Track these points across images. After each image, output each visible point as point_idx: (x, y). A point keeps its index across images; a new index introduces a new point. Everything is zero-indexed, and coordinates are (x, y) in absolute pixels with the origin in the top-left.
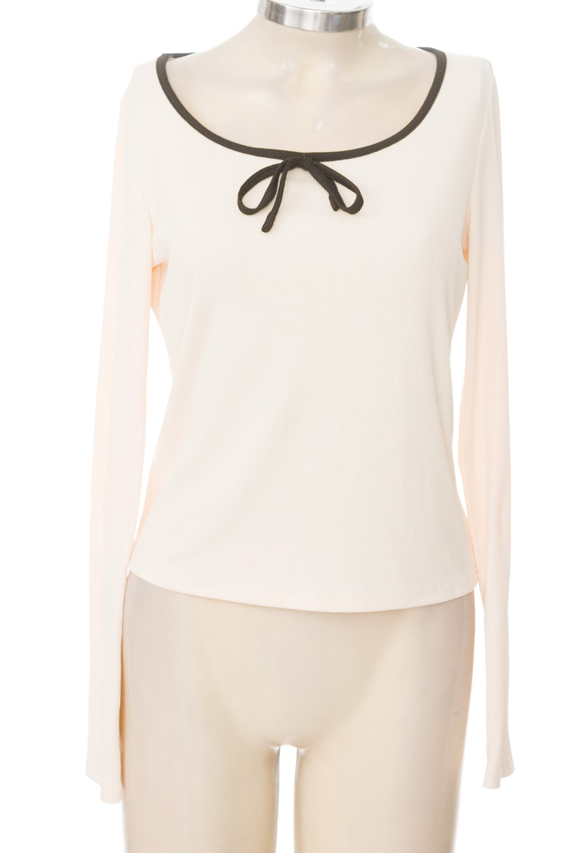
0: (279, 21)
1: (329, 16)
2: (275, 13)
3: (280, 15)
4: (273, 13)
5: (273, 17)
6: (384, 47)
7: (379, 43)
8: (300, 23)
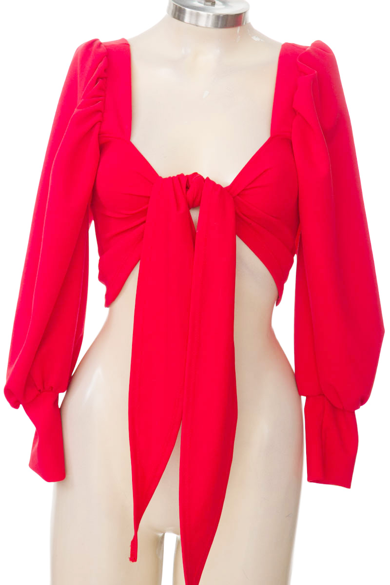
0: (181, 19)
1: (218, 17)
2: (178, 13)
3: (182, 15)
4: (177, 13)
5: (177, 16)
6: (256, 40)
7: (252, 37)
8: (197, 21)
